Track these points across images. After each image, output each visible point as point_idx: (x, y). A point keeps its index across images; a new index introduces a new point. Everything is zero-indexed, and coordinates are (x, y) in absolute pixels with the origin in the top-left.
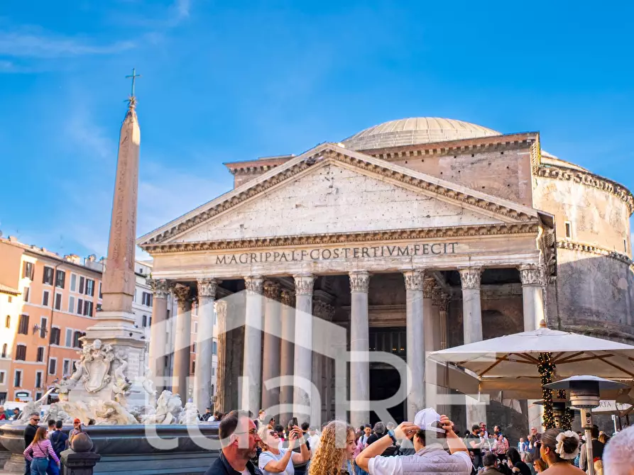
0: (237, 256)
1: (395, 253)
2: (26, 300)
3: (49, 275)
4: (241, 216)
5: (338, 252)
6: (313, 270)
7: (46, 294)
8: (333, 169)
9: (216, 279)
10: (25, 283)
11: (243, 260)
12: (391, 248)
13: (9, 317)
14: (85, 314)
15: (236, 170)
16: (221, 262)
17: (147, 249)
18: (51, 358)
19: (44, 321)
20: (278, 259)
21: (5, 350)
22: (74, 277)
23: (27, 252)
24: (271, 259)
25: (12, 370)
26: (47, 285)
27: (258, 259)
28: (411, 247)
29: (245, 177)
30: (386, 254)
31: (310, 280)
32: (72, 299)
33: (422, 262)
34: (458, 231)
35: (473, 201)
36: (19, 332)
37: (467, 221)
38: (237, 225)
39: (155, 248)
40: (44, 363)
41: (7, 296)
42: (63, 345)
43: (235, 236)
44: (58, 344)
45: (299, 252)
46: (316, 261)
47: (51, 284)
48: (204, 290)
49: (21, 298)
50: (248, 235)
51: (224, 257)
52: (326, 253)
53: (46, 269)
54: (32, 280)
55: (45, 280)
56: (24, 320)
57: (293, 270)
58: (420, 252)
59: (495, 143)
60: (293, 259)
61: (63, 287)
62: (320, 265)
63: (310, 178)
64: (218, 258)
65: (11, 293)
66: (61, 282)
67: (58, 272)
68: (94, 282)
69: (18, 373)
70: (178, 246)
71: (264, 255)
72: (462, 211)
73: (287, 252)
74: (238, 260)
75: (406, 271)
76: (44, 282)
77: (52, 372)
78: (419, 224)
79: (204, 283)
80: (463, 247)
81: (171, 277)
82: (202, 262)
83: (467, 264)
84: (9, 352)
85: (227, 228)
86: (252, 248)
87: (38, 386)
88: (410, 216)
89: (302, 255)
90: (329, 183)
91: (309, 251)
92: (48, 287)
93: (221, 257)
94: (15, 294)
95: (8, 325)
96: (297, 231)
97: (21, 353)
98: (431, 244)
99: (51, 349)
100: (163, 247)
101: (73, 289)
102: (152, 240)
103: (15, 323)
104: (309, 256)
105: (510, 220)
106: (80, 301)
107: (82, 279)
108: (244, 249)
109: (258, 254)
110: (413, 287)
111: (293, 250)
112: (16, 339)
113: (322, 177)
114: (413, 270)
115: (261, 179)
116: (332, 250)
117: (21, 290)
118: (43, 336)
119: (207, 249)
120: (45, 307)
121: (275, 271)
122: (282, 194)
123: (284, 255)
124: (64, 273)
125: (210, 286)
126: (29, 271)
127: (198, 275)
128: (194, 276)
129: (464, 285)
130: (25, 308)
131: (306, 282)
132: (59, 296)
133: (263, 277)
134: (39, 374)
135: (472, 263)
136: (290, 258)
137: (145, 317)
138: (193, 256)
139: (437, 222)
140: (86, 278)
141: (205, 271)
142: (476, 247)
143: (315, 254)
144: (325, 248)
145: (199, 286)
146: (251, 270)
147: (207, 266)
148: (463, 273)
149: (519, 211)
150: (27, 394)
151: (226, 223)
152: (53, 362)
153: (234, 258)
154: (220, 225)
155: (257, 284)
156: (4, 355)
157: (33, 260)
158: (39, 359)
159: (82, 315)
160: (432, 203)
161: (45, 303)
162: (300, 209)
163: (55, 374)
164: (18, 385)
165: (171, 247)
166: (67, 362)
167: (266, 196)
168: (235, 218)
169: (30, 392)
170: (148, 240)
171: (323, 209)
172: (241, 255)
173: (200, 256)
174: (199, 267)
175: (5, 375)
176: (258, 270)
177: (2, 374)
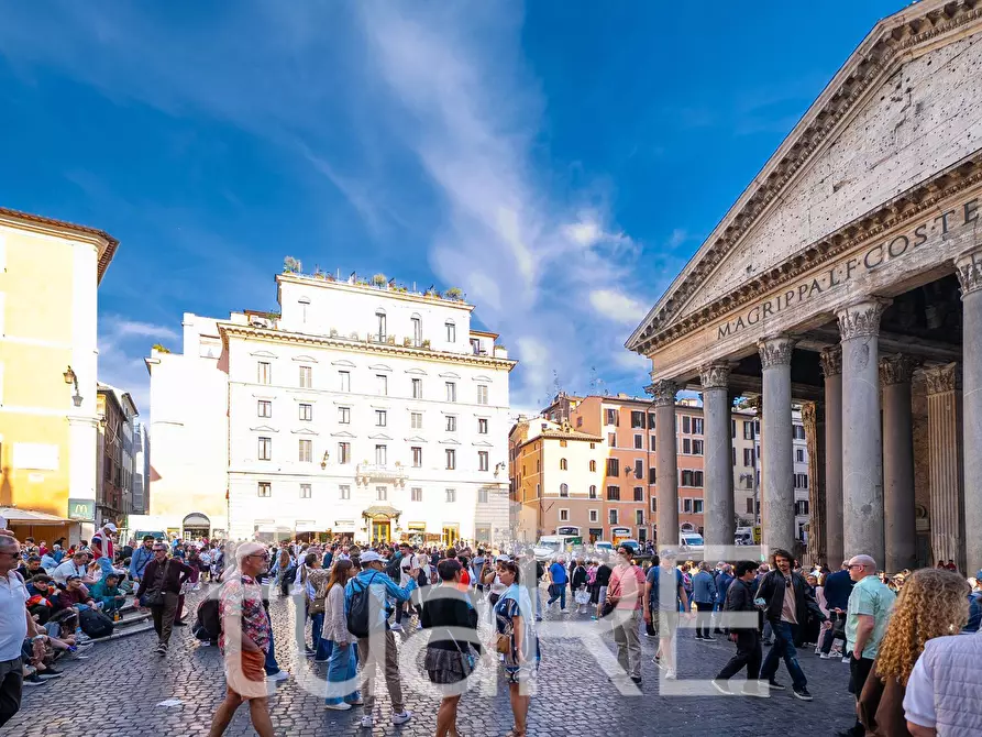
0: (744, 318)
2: (614, 445)
3: (639, 419)
4: (748, 255)
5: (927, 231)
6: (870, 286)
7: (638, 437)
8: (908, 71)
9: (724, 360)
10: (607, 430)
11: (754, 319)
13: (593, 461)
14: (694, 453)
16: (724, 335)
17: (640, 350)
18: (652, 497)
19: (639, 464)
20: (805, 295)
21: (593, 491)
23: (606, 400)
24: (795, 299)
25: (605, 509)
26: (637, 428)
27: (774, 309)
36: (608, 475)
38: (742, 272)
39: (648, 345)
40: (645, 501)
41: (589, 443)
45: (843, 266)
46: (873, 270)
47: (644, 427)
49: (606, 443)
51: (728, 326)
52: (900, 244)
53: (634, 413)
54: (618, 425)
55: (635, 423)
56: (613, 463)
57: (834, 302)
60: (832, 284)
62: (884, 273)
64: (720, 330)
65: (592, 440)
67: (651, 415)
69: (614, 512)
71: (782, 298)
73: (819, 278)
74: (746, 323)
76: (633, 427)
77: (655, 510)
79: (705, 371)
82: (702, 343)
84: (599, 491)
85: (730, 282)
86: (762, 296)
89: (849, 269)
90: (902, 105)
91: (860, 257)
92: (638, 430)
93: (723, 327)
94: (599, 441)
95: (594, 470)
97: (613, 493)
99: (650, 488)
102: (643, 336)
103: (602, 467)
104: (863, 265)
106: (686, 440)
107: (685, 418)
108: (752, 301)
109: (773, 300)
111: (830, 268)
112: (605, 483)
113: (886, 103)
116: (907, 232)
117: (605, 436)
118: (639, 476)
119: (704, 322)
120: (638, 449)
121: (801, 315)
122: (806, 186)
123: (815, 285)
125: (714, 373)
126: (611, 417)
127: (696, 363)
128: (694, 365)
130: (612, 452)
131: (857, 315)
132: (654, 437)
133: (783, 334)
134: (640, 512)
136: (828, 283)
138: (691, 339)
140: (690, 417)
141: (706, 354)
143: (873, 259)
144: (894, 236)
146: (765, 330)
147: (708, 347)
150: (628, 531)
151: (727, 274)
153: (740, 322)
154: (721, 282)
155: (777, 348)
156: (593, 496)
157: (617, 407)
158: (638, 498)
159: (691, 454)
161: (638, 445)
162: (841, 190)
164: (614, 522)
168: (739, 262)
169: (630, 529)
170: (638, 339)
172: (749, 314)
173: (699, 337)
174: (697, 352)
175: (597, 514)
176: (774, 326)
177: (594, 513)
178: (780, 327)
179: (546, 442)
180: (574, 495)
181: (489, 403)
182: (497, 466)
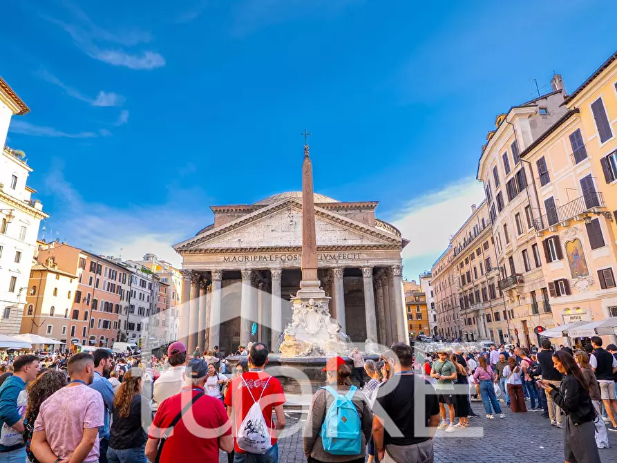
0: (237, 258)
1: (328, 258)
2: (80, 282)
3: (93, 266)
4: (239, 235)
5: (297, 257)
6: (282, 266)
7: (91, 278)
8: (292, 212)
9: (223, 270)
10: (80, 271)
11: (241, 259)
12: (326, 255)
13: (69, 292)
14: (111, 291)
15: (216, 211)
16: (226, 261)
17: (180, 251)
18: (92, 318)
19: (89, 295)
20: (262, 259)
21: (66, 313)
22: (106, 268)
24: (258, 259)
25: (70, 325)
26: (92, 273)
27: (250, 259)
28: (337, 255)
29: (221, 215)
30: (323, 258)
31: (280, 272)
32: (105, 282)
33: (343, 263)
34: (362, 247)
35: (369, 232)
36: (75, 302)
37: (366, 242)
38: (236, 240)
39: (185, 251)
40: (88, 321)
41: (69, 279)
42: (99, 310)
43: (236, 245)
44: (96, 309)
45: (274, 256)
46: (284, 261)
47: (94, 272)
48: (216, 277)
49: (77, 280)
50: (243, 246)
51: (229, 258)
52: (290, 257)
53: (92, 263)
54: (84, 269)
55: (91, 269)
56: (78, 294)
57: (271, 266)
58: (342, 258)
59: (358, 205)
60: (271, 260)
61: (100, 274)
62: (286, 264)
63: (279, 216)
64: (225, 258)
65: (72, 277)
66: (99, 272)
67: (98, 265)
68: (116, 272)
69: (73, 328)
70: (201, 250)
71: (253, 257)
72: (362, 238)
73: (267, 256)
75: (334, 268)
76: (90, 271)
77: (92, 327)
78: (341, 243)
79: (216, 272)
80: (364, 256)
81: (194, 268)
82: (215, 260)
83: (366, 264)
84: (68, 314)
85: (231, 241)
86: (246, 253)
87: (84, 335)
88: (336, 239)
89: (276, 258)
90: (291, 219)
91: (280, 255)
92: (92, 274)
93: (227, 258)
94: (74, 278)
95: (69, 297)
96: (273, 244)
97: (76, 314)
98: (347, 254)
99: (92, 312)
100: (190, 251)
101: (105, 276)
102: (184, 246)
103: (73, 296)
104: (280, 258)
105: (387, 243)
106: (109, 283)
107: (110, 270)
108: (242, 253)
109: (250, 256)
110: (339, 276)
111: (271, 255)
112: (73, 307)
113: (286, 215)
114: (339, 267)
115: (252, 215)
116: (293, 255)
117: (78, 275)
118: (88, 304)
119: (219, 253)
120: (90, 286)
121: (261, 266)
122: (263, 224)
123: (265, 258)
124: (101, 266)
125: (219, 274)
126: (83, 265)
127: (212, 267)
128: (211, 268)
129: (365, 276)
130: (79, 286)
131: (278, 273)
132: (98, 280)
133: (252, 270)
134: (85, 328)
135: (369, 264)
136: (269, 259)
137: (141, 294)
138: (210, 256)
139: (350, 242)
141: (217, 265)
142: (370, 256)
144: (289, 254)
145: (212, 274)
146: (245, 266)
147: (218, 263)
148: (364, 269)
149: (393, 238)
150: (78, 341)
151: (229, 238)
152: (93, 320)
153: (235, 258)
154: (226, 239)
155: (249, 274)
156: (66, 316)
157: (86, 257)
158: (85, 319)
159: (109, 292)
160: (347, 232)
161: (90, 284)
162: (274, 232)
164: (73, 335)
165: (196, 250)
166: (100, 320)
167: (254, 224)
168: (235, 235)
169: (79, 339)
170: (181, 246)
171: (288, 233)
172: (239, 257)
173: (215, 257)
174: (213, 263)
175: (66, 329)
176: (250, 266)
177: (64, 328)
178: (252, 267)
179: (49, 274)
180: (56, 315)
181: (26, 241)
182: (21, 289)
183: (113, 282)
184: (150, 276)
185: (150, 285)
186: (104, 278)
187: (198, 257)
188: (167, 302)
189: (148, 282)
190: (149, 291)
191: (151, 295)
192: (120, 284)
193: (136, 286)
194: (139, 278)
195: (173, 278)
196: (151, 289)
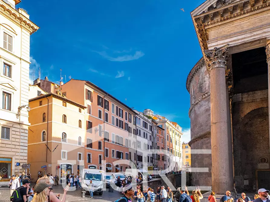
2: (90, 113)
3: (101, 101)
7: (100, 112)
10: (87, 103)
13: (80, 121)
14: (120, 127)
18: (106, 148)
19: (100, 127)
22: (113, 105)
23: (87, 84)
26: (99, 106)
32: (113, 117)
36: (87, 131)
40: (102, 150)
41: (78, 108)
42: (111, 141)
44: (108, 141)
47: (102, 107)
49: (86, 110)
53: (99, 97)
54: (92, 102)
55: (99, 103)
61: (108, 110)
65: (81, 106)
66: (107, 107)
67: (106, 101)
68: (122, 111)
77: (107, 156)
84: (82, 142)
87: (100, 163)
92: (100, 108)
94: (84, 108)
95: (80, 126)
99: (105, 143)
101: (113, 112)
103: (84, 125)
106: (117, 119)
107: (117, 107)
112: (86, 136)
118: (100, 135)
120: (100, 119)
124: (108, 102)
126: (89, 97)
130: (89, 117)
132: (107, 114)
134: (100, 157)
137: (144, 133)
140: (119, 107)
152: (107, 150)
157: (92, 90)
158: (100, 148)
159: (118, 127)
161: (100, 117)
163: (108, 157)
166: (113, 151)
169: (97, 166)
175: (82, 156)
177: (80, 155)
179: (54, 99)
182: (20, 108)
183: (120, 118)
184: (150, 120)
185: (151, 127)
186: (112, 113)
187: (236, 23)
188: (164, 142)
189: (149, 124)
190: (151, 132)
191: (152, 135)
192: (127, 122)
193: (140, 126)
194: (142, 120)
195: (166, 124)
196: (151, 130)
